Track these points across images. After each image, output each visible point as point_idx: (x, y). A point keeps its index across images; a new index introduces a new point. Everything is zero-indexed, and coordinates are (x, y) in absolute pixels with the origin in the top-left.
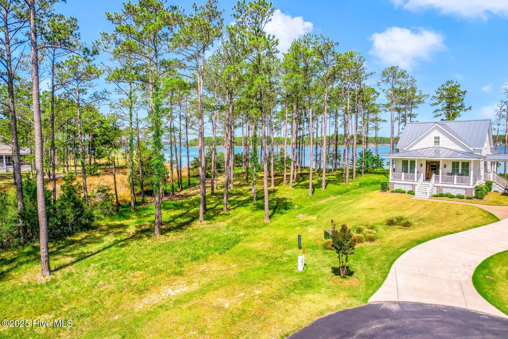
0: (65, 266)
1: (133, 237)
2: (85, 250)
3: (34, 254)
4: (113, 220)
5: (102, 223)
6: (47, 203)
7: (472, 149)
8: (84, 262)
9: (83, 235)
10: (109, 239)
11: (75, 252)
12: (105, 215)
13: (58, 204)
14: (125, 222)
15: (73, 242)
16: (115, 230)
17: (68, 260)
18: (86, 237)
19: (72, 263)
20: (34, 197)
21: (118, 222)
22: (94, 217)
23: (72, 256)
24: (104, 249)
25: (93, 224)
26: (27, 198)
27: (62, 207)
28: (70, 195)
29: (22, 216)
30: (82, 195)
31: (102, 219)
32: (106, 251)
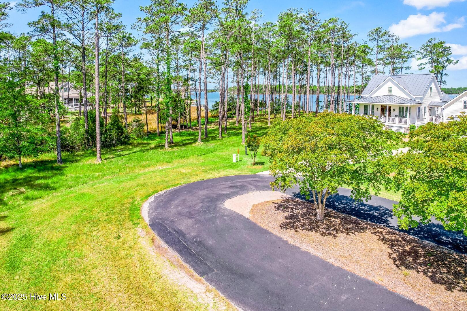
0: (109, 158)
1: (153, 148)
2: (121, 153)
3: (94, 154)
4: (143, 140)
5: (135, 142)
6: (101, 125)
7: (414, 97)
8: (120, 157)
9: (122, 147)
10: (138, 149)
11: (116, 154)
12: (138, 137)
13: (108, 127)
14: (150, 142)
15: (115, 150)
16: (142, 146)
17: (111, 156)
18: (123, 148)
19: (113, 158)
20: (94, 121)
21: (146, 142)
22: (130, 137)
23: (114, 155)
24: (133, 153)
25: (130, 142)
26: (90, 122)
27: (111, 129)
28: (115, 121)
29: (87, 132)
30: (124, 124)
31: (135, 140)
32: (134, 154)
